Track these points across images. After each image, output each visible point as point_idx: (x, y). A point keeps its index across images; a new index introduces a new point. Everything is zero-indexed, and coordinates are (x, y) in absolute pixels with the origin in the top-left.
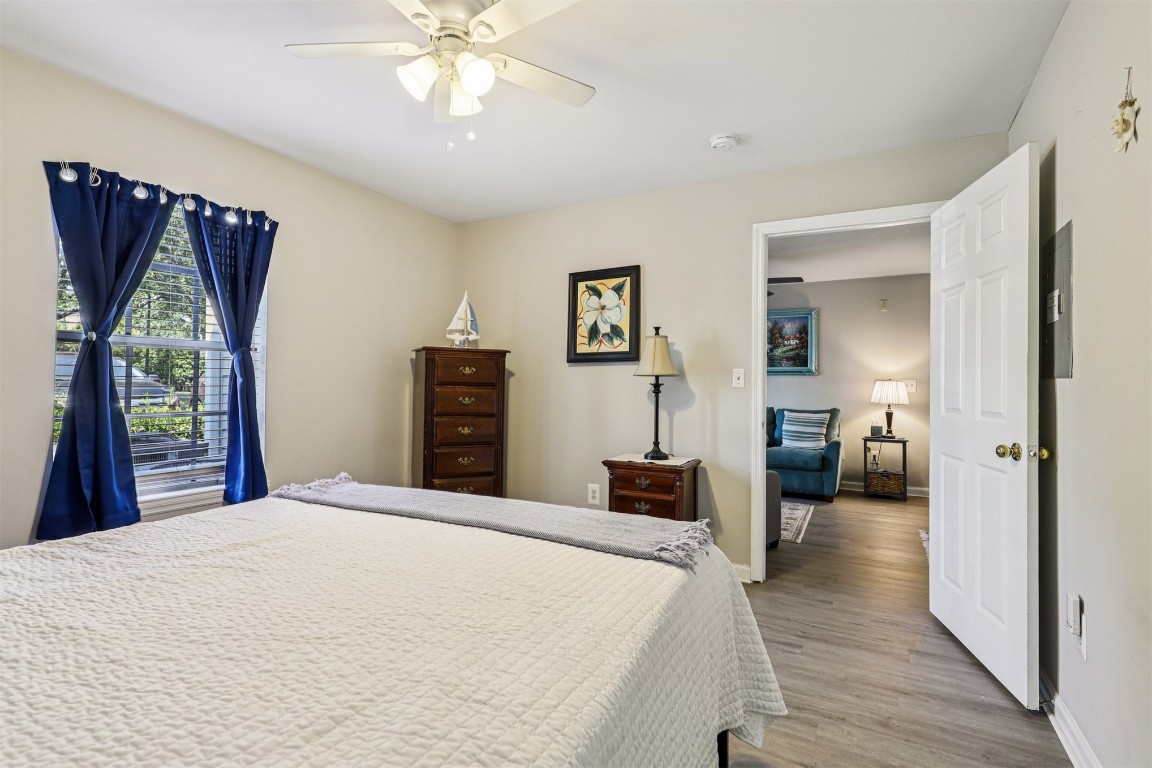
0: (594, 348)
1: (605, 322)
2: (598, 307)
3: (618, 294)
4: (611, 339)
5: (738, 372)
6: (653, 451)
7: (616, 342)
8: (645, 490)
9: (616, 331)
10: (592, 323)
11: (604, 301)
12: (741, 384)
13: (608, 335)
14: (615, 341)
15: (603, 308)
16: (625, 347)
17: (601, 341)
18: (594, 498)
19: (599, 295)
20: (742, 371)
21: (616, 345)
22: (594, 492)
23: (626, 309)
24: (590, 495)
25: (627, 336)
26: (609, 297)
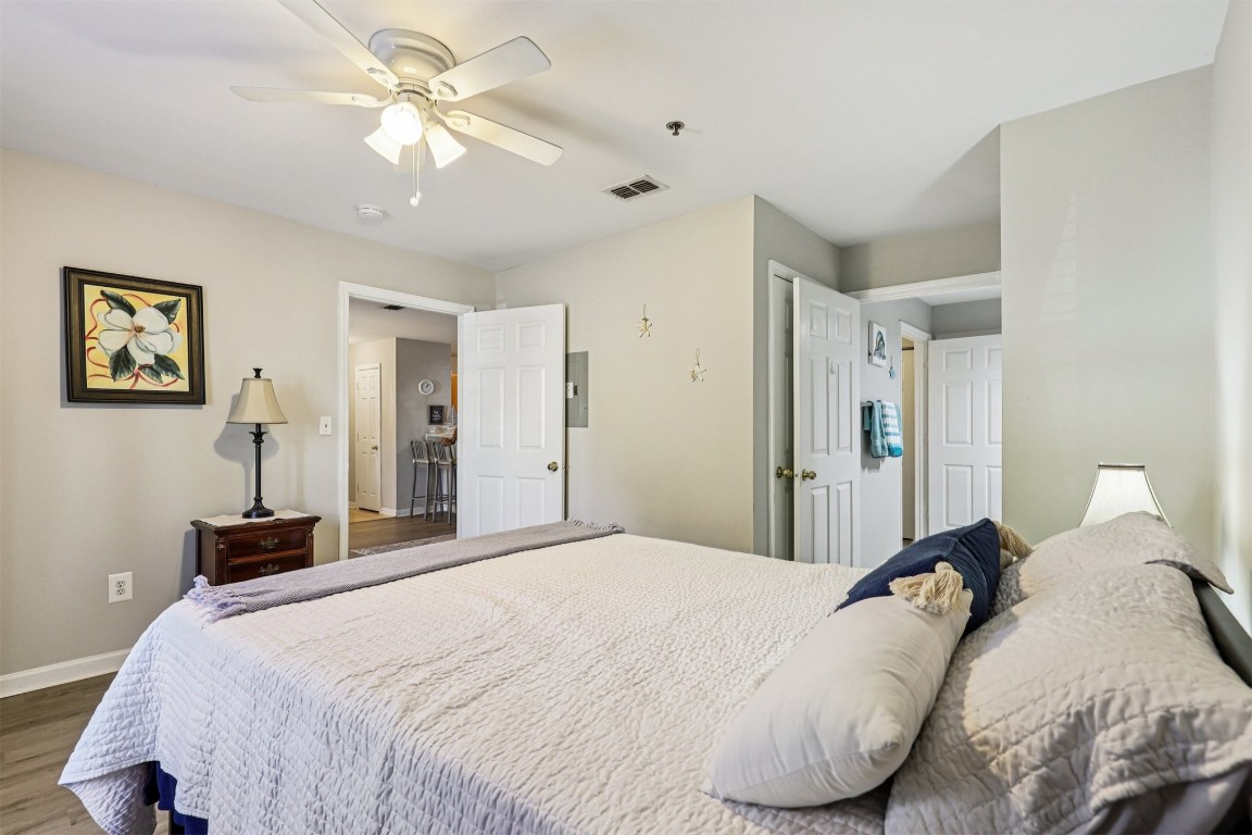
0: (124, 383)
1: (146, 350)
2: (129, 327)
3: (167, 316)
4: (158, 375)
5: (325, 420)
6: (255, 508)
7: (166, 378)
8: (273, 551)
9: (164, 364)
10: (119, 346)
11: (139, 320)
12: (329, 431)
13: (151, 367)
14: (163, 376)
15: (140, 330)
16: (182, 385)
17: (137, 376)
18: (120, 592)
19: (131, 311)
20: (329, 419)
21: (165, 382)
22: (120, 584)
23: (182, 338)
24: (113, 588)
25: (184, 371)
26: (148, 316)
